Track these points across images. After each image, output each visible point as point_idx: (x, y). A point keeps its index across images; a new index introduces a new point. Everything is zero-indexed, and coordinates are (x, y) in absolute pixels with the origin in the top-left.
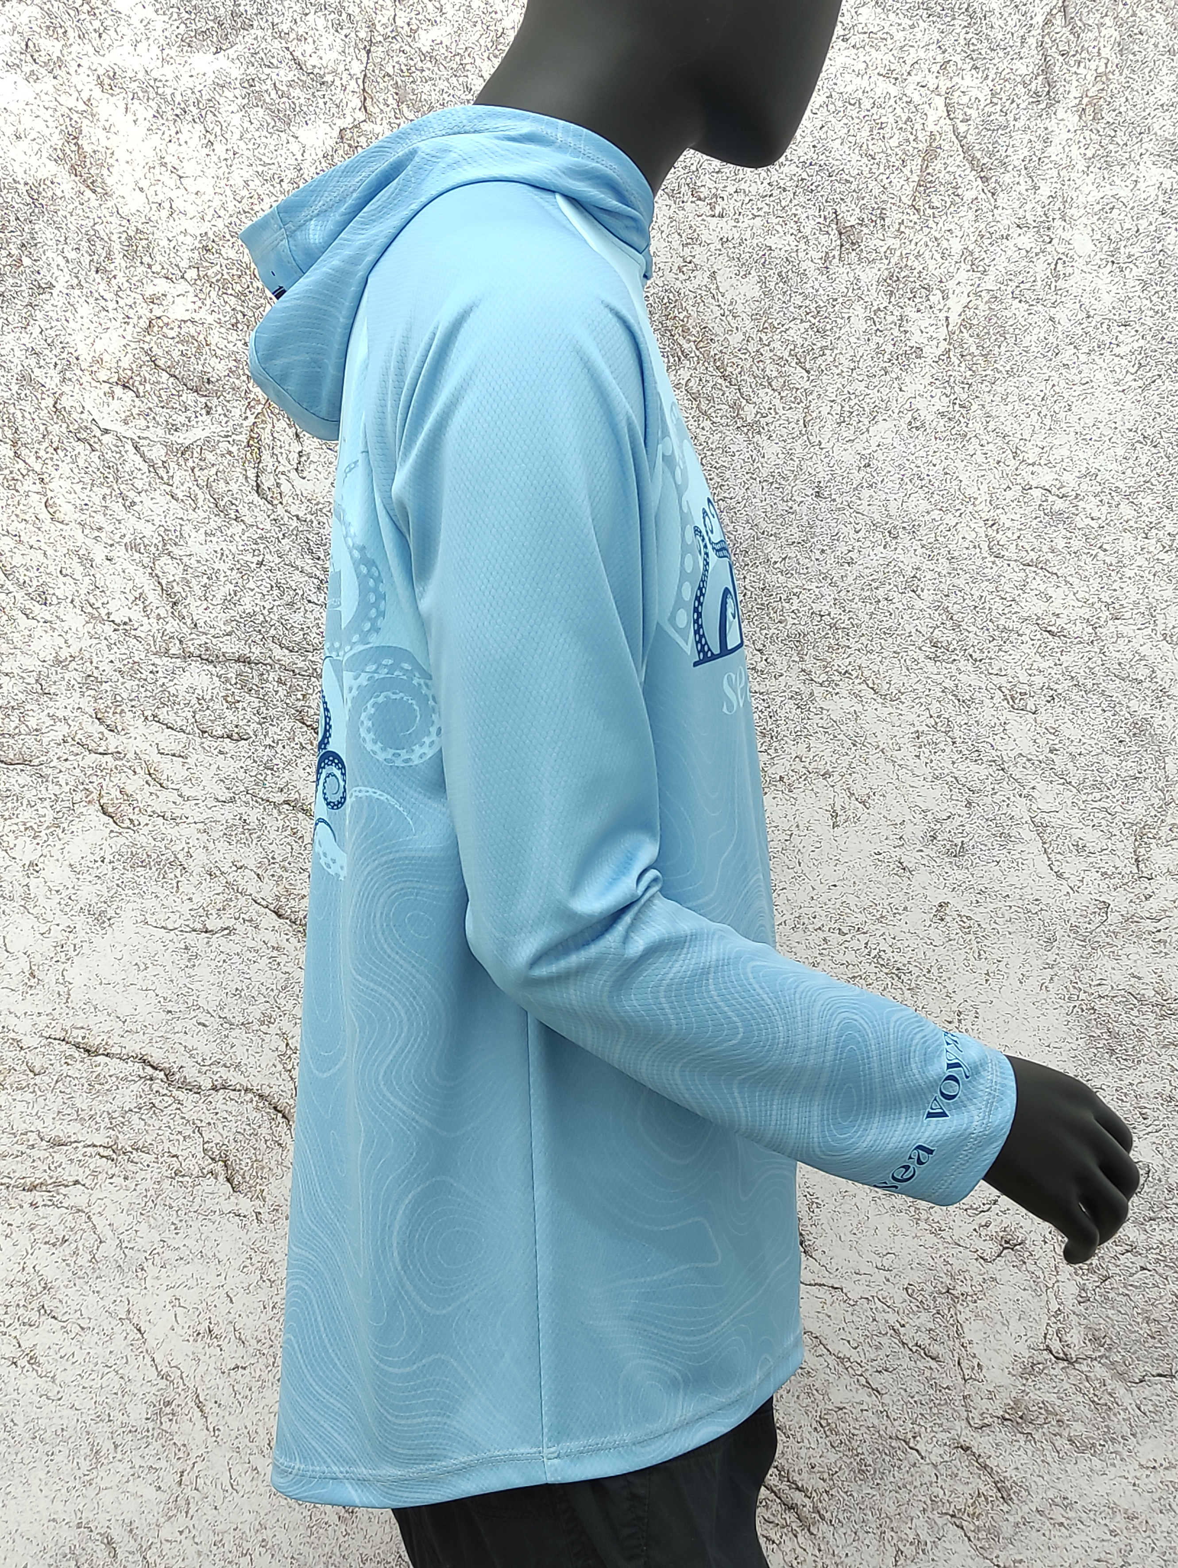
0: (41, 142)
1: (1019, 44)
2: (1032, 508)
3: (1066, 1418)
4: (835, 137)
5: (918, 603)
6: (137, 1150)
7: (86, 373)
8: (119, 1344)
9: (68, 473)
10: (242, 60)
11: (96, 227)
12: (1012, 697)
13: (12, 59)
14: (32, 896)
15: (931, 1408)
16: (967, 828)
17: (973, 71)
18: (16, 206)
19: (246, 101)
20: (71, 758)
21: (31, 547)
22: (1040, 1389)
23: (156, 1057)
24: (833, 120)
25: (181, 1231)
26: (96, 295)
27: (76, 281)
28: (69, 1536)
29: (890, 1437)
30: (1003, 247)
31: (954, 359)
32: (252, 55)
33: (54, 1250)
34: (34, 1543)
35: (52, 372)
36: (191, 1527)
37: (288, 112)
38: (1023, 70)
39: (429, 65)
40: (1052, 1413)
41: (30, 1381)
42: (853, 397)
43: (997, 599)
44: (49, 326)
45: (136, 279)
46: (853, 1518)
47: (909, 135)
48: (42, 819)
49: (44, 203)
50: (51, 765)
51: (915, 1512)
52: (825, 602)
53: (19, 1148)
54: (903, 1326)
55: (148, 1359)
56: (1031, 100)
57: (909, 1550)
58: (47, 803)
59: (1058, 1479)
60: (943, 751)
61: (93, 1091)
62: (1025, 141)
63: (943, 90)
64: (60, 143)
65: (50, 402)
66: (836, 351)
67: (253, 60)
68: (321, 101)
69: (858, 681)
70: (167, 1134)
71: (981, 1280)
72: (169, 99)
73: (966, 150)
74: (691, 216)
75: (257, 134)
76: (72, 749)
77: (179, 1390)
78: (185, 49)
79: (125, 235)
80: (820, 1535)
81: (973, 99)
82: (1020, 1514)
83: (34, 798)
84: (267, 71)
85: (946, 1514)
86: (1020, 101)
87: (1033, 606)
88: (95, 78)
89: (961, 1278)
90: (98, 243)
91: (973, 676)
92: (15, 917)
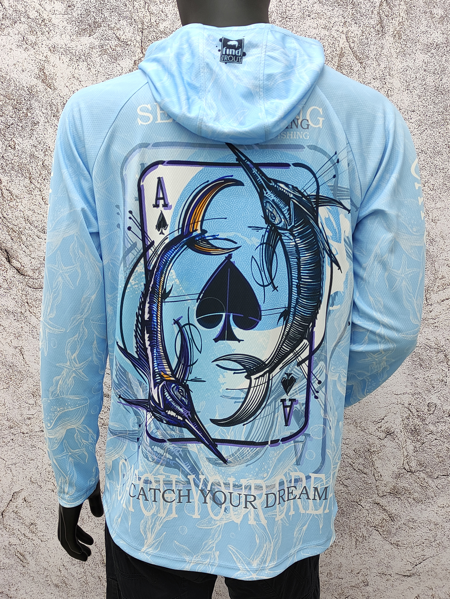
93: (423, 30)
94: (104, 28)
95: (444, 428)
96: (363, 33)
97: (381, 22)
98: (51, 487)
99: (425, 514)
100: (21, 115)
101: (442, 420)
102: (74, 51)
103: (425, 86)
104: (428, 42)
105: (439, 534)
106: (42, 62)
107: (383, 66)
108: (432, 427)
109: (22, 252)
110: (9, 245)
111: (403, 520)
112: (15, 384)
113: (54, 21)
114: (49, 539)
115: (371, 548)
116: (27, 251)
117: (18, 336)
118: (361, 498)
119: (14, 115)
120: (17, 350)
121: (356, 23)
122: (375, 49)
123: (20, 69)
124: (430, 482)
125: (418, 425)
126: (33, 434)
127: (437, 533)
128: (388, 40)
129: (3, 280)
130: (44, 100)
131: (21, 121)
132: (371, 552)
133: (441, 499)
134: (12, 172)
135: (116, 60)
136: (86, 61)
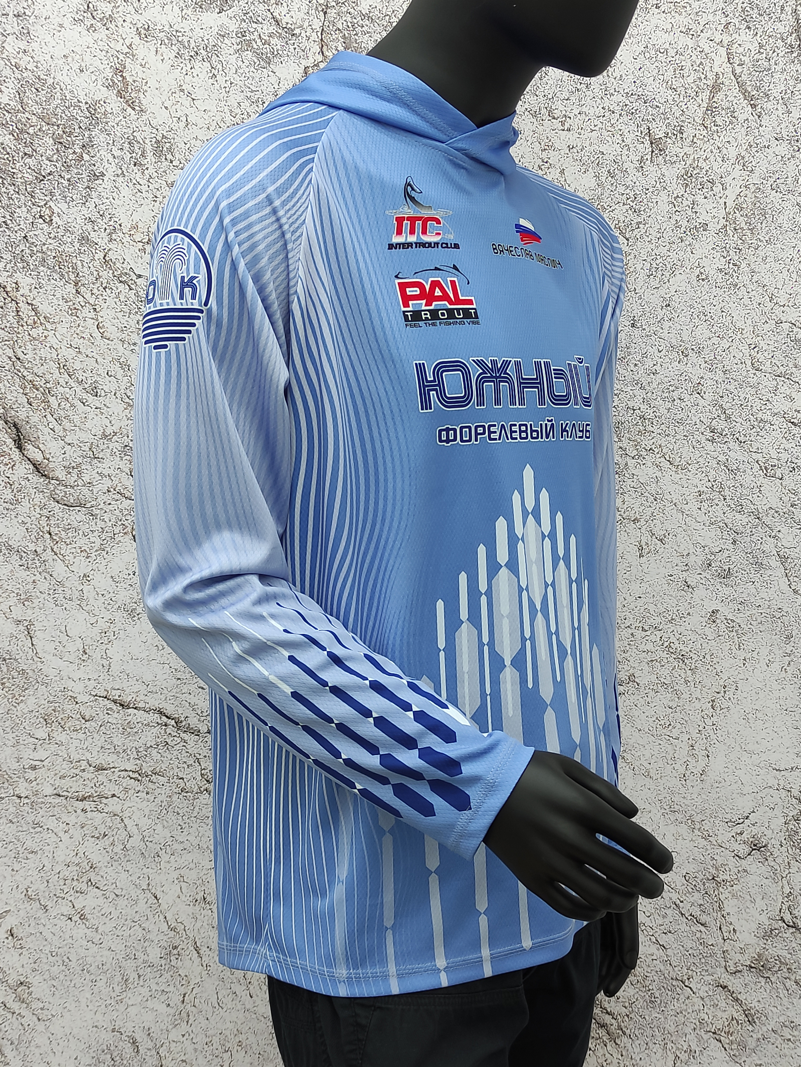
0: (97, 74)
1: (779, 11)
2: (782, 337)
3: (793, 967)
4: (649, 75)
5: (701, 402)
6: (155, 774)
7: (127, 235)
8: (142, 907)
9: (113, 305)
10: (238, 18)
11: (134, 134)
12: (766, 468)
13: (78, 16)
14: (85, 598)
15: (700, 959)
16: (733, 559)
17: (747, 30)
18: (79, 119)
19: (240, 46)
20: (114, 502)
21: (87, 356)
22: (776, 947)
23: (170, 710)
24: (648, 64)
25: (185, 830)
26: (134, 181)
27: (120, 171)
28: (106, 1037)
29: (672, 979)
30: (765, 154)
31: (729, 232)
32: (244, 15)
33: (98, 842)
34: (83, 1042)
35: (103, 235)
36: (190, 1032)
37: (269, 55)
38: (782, 30)
39: (367, 23)
40: (784, 964)
41: (80, 931)
42: (658, 257)
43: (756, 400)
44: (101, 203)
45: (162, 170)
46: (645, 1034)
47: (701, 75)
48: (93, 545)
49: (98, 116)
50: (99, 507)
51: (688, 1030)
52: (637, 400)
53: (74, 771)
54: (682, 902)
55: (162, 917)
56: (787, 50)
57: (684, 1056)
58: (96, 534)
59: (788, 1008)
60: (717, 505)
61: (126, 733)
62: (782, 80)
63: (725, 43)
64: (111, 75)
65: (102, 255)
66: (647, 225)
67: (245, 18)
68: (292, 47)
69: (659, 455)
70: (176, 763)
71: (736, 871)
72: (187, 45)
73: (741, 85)
74: (548, 130)
75: (247, 70)
76: (114, 496)
77: (183, 939)
78: (198, 9)
79: (154, 140)
80: (622, 1045)
81: (746, 49)
82: (761, 1033)
83: (87, 530)
84: (254, 25)
85: (710, 1031)
86: (780, 51)
87: (781, 405)
88: (135, 29)
89: (723, 869)
90: (136, 146)
91: (739, 453)
92: (73, 612)
96: (761, 47)
98: (67, 910)
100: (70, 157)
109: (47, 430)
110: (22, 414)
112: (10, 696)
114: (53, 1016)
116: (57, 428)
117: (25, 600)
118: (690, 973)
119: (55, 156)
120: (21, 626)
121: (749, 28)
123: (76, 66)
126: (40, 800)
129: (3, 484)
130: (119, 131)
131: (68, 168)
134: (42, 268)
136: (209, 59)
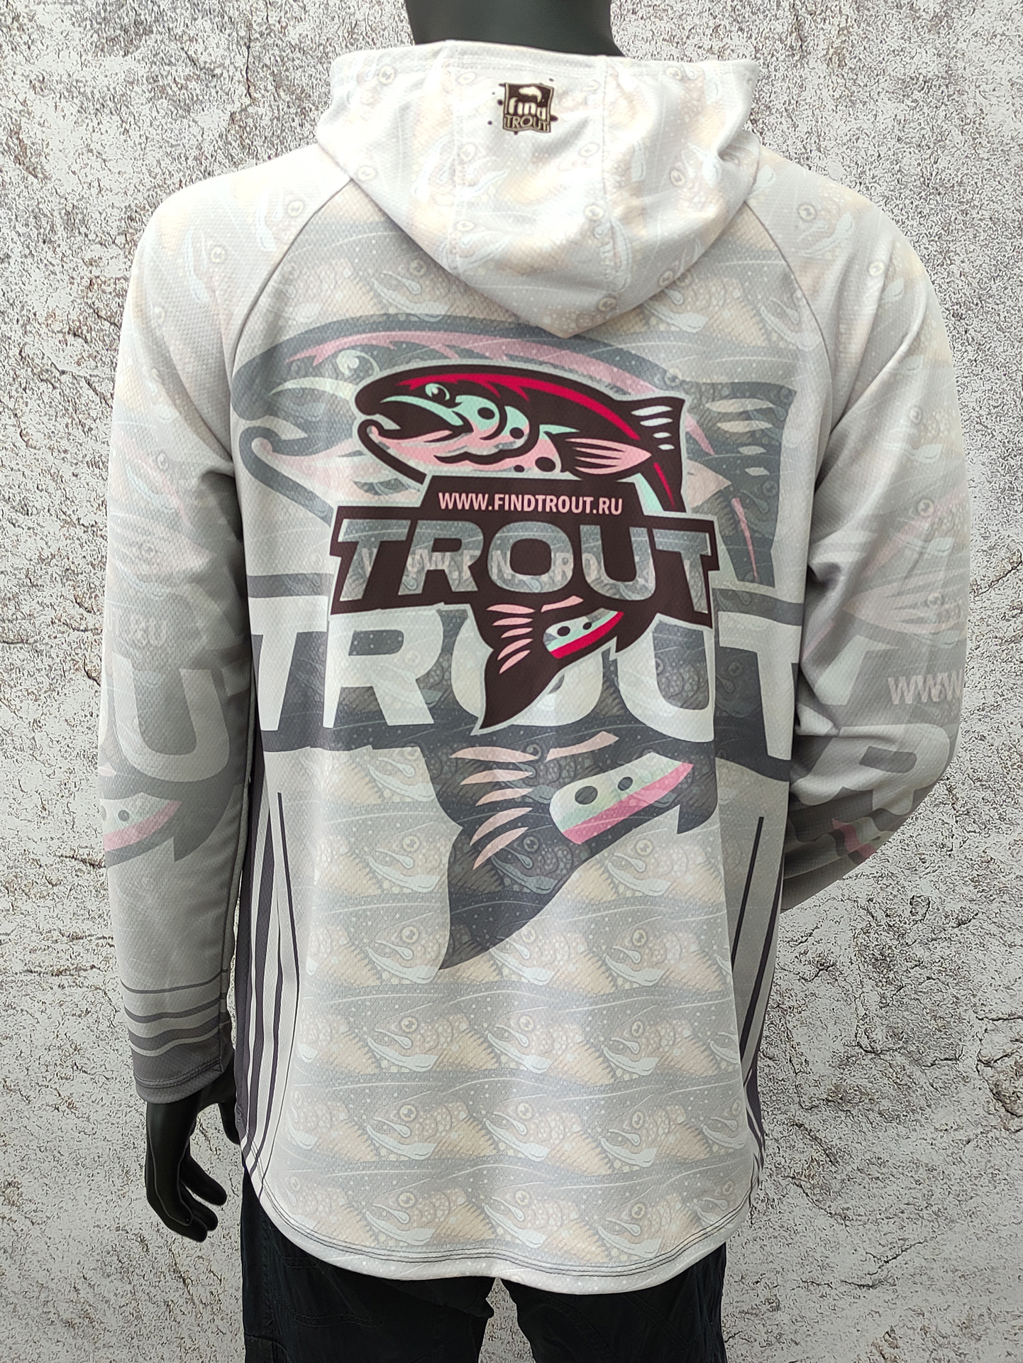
93: (895, 46)
94: (159, 38)
95: (948, 952)
97: (798, 27)
99: (907, 1147)
101: (942, 935)
102: (88, 91)
103: (899, 176)
104: (904, 74)
105: (937, 1191)
106: (15, 116)
107: (803, 128)
108: (919, 952)
111: (857, 1161)
113: (42, 19)
115: (785, 1225)
122: (784, 89)
124: (917, 1073)
125: (890, 947)
127: (934, 1188)
128: (816, 68)
132: (786, 1234)
133: (942, 1112)
135: (189, 111)
